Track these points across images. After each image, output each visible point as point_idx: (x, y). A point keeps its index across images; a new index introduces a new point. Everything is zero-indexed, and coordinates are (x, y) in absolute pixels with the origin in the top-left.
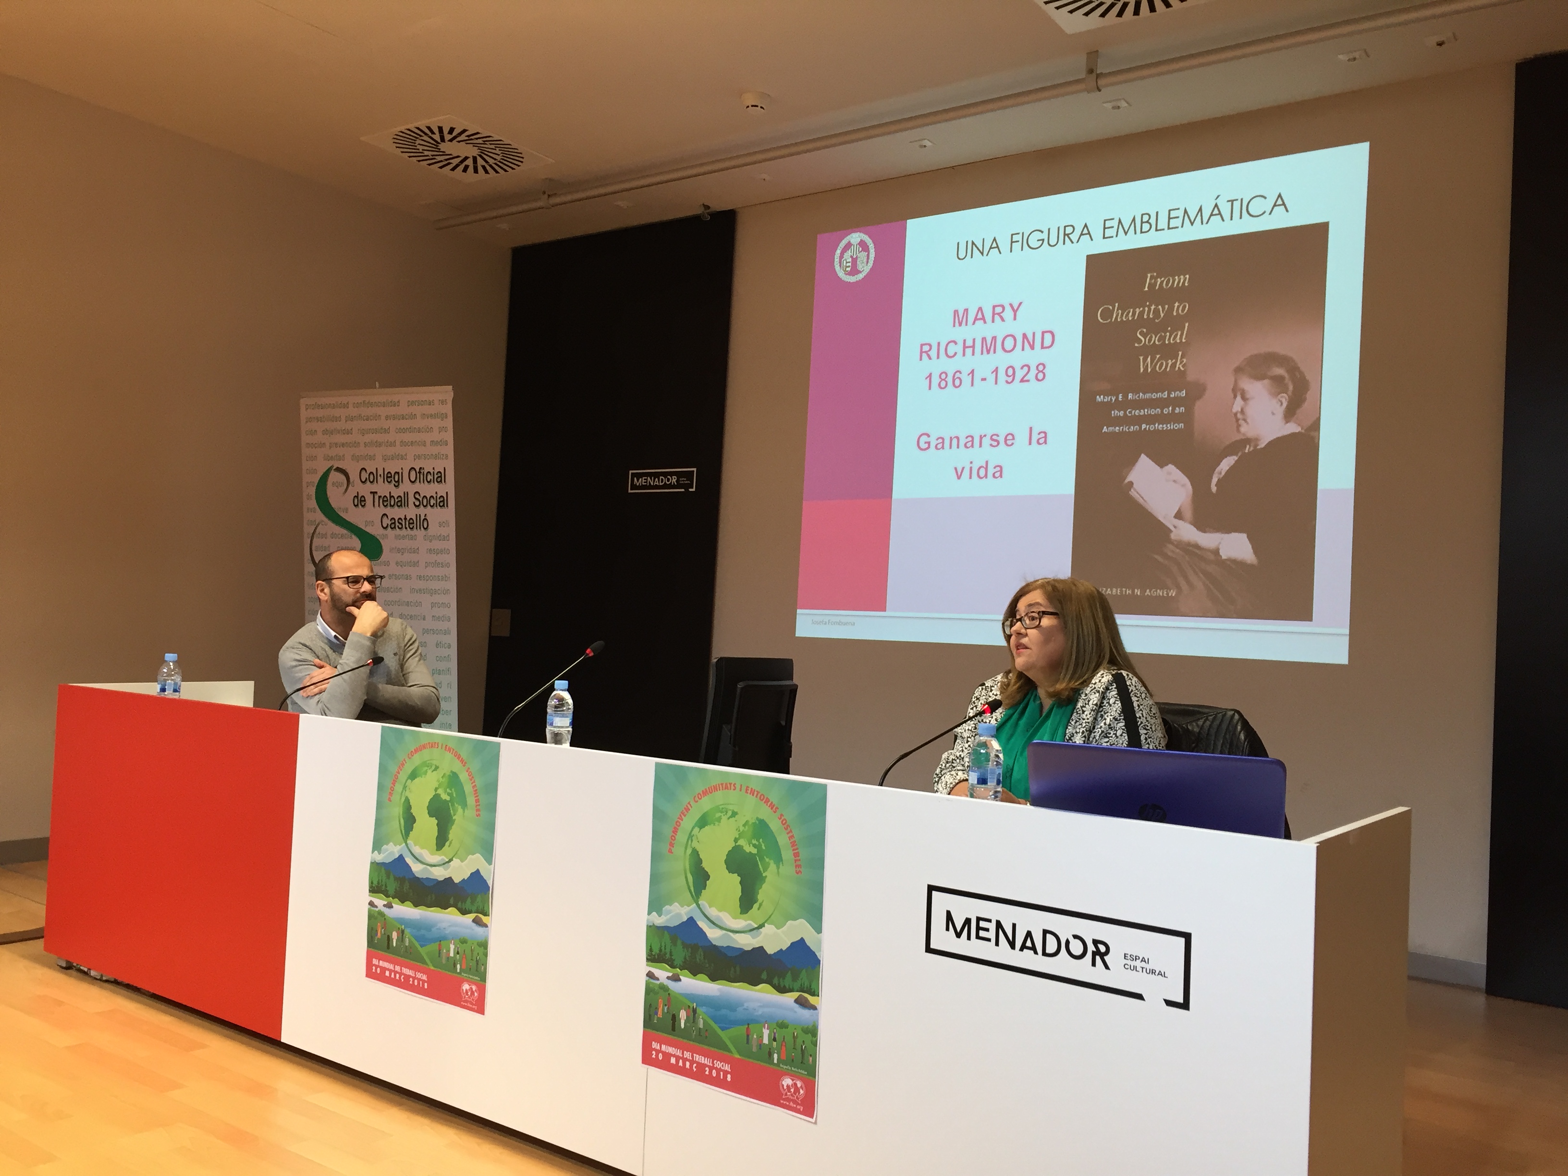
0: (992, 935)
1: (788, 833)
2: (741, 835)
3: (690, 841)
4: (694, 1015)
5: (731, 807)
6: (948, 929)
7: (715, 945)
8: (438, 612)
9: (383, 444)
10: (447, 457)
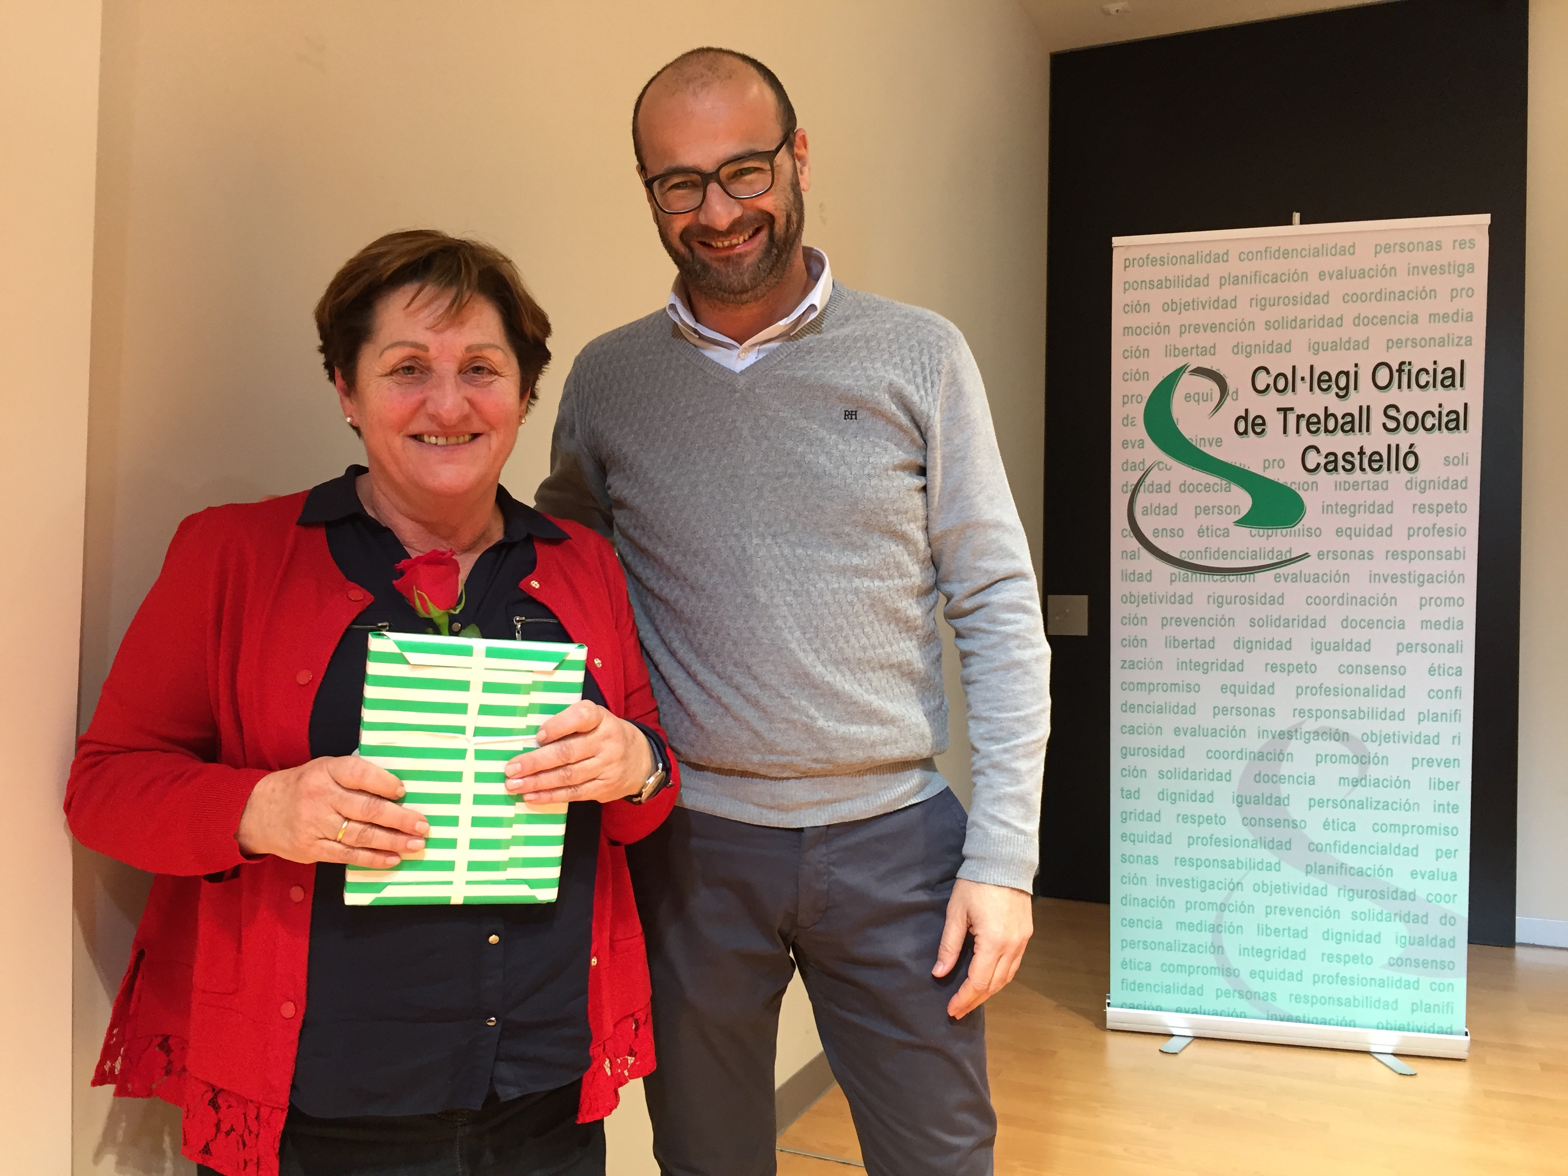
8: (1433, 613)
9: (1312, 322)
10: (1469, 342)
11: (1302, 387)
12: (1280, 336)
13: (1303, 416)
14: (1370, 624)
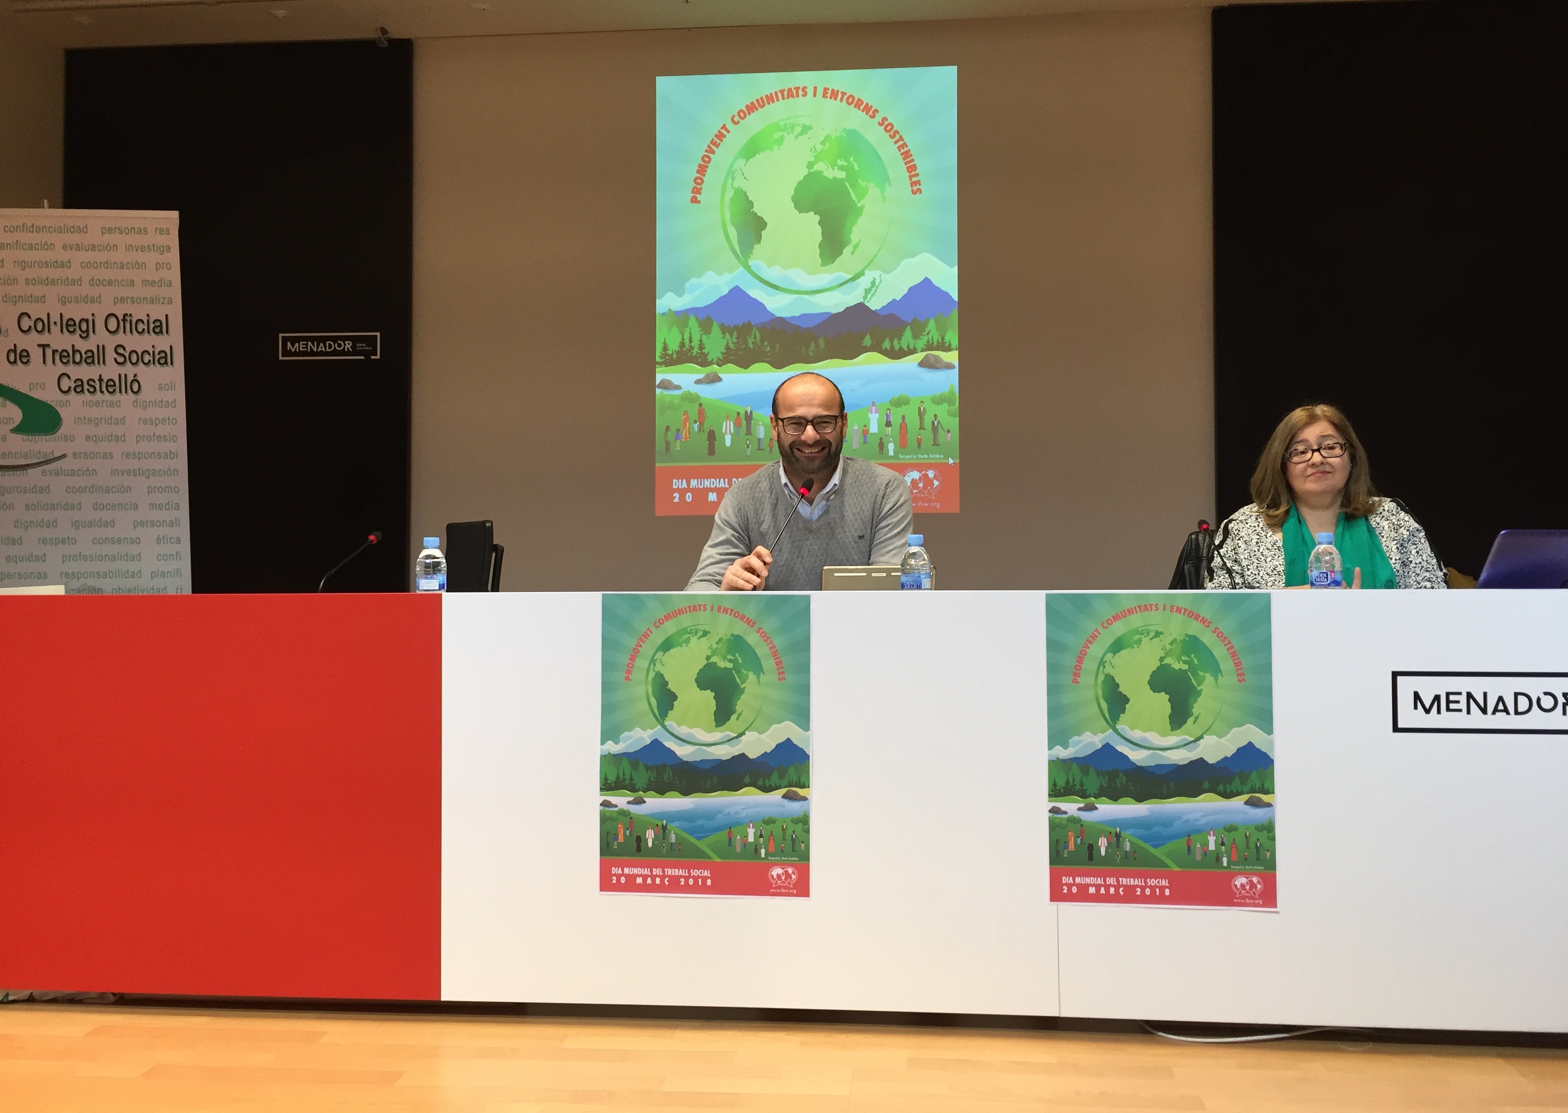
0: (1463, 705)
1: (1225, 645)
2: (1168, 654)
3: (1102, 667)
4: (1118, 840)
5: (1154, 628)
6: (1416, 707)
7: (1141, 767)
8: (159, 498)
9: (60, 281)
10: (170, 301)
11: (55, 329)
12: (38, 291)
13: (57, 351)
14: (114, 507)
